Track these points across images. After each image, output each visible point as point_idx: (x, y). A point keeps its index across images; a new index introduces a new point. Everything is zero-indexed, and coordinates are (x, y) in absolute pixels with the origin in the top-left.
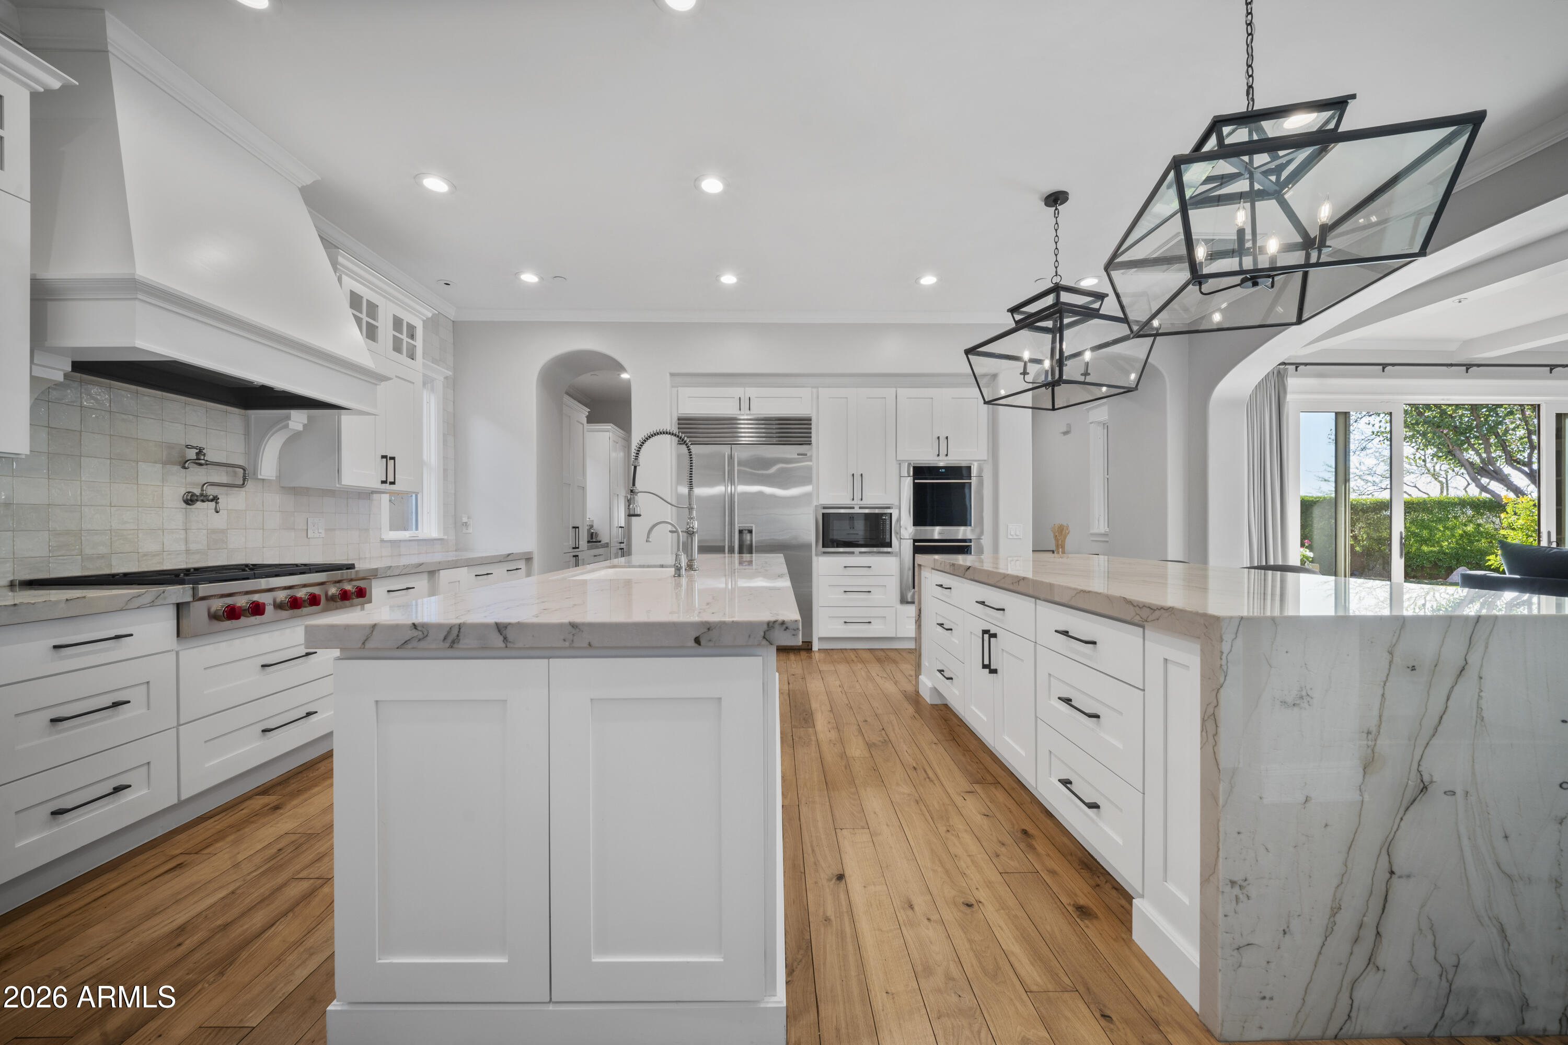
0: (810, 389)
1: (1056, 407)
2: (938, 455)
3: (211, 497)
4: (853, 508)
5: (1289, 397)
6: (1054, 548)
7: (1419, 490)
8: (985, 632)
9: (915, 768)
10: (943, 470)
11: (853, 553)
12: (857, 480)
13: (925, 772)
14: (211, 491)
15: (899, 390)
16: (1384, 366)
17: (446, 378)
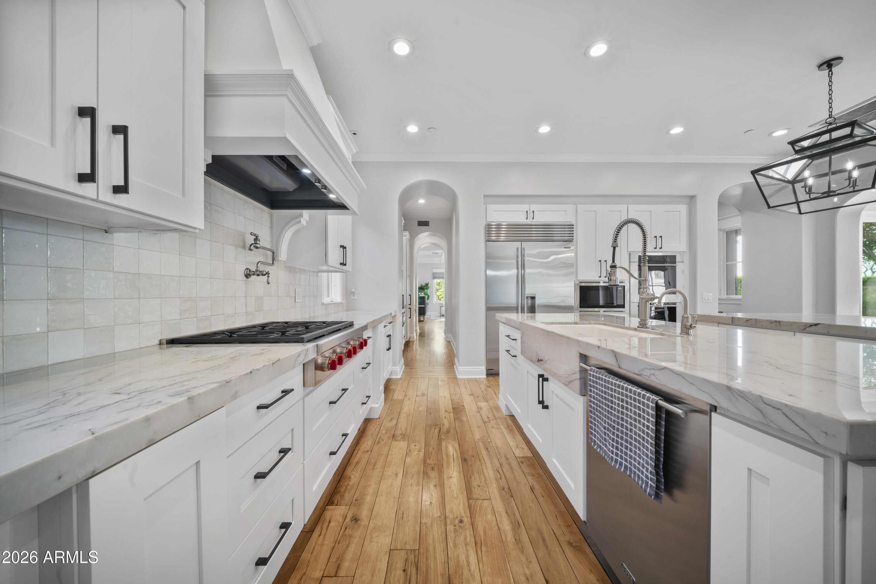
0: (571, 205)
2: (655, 248)
3: (265, 273)
4: (599, 282)
11: (599, 311)
12: (603, 265)
14: (261, 268)
15: (630, 206)
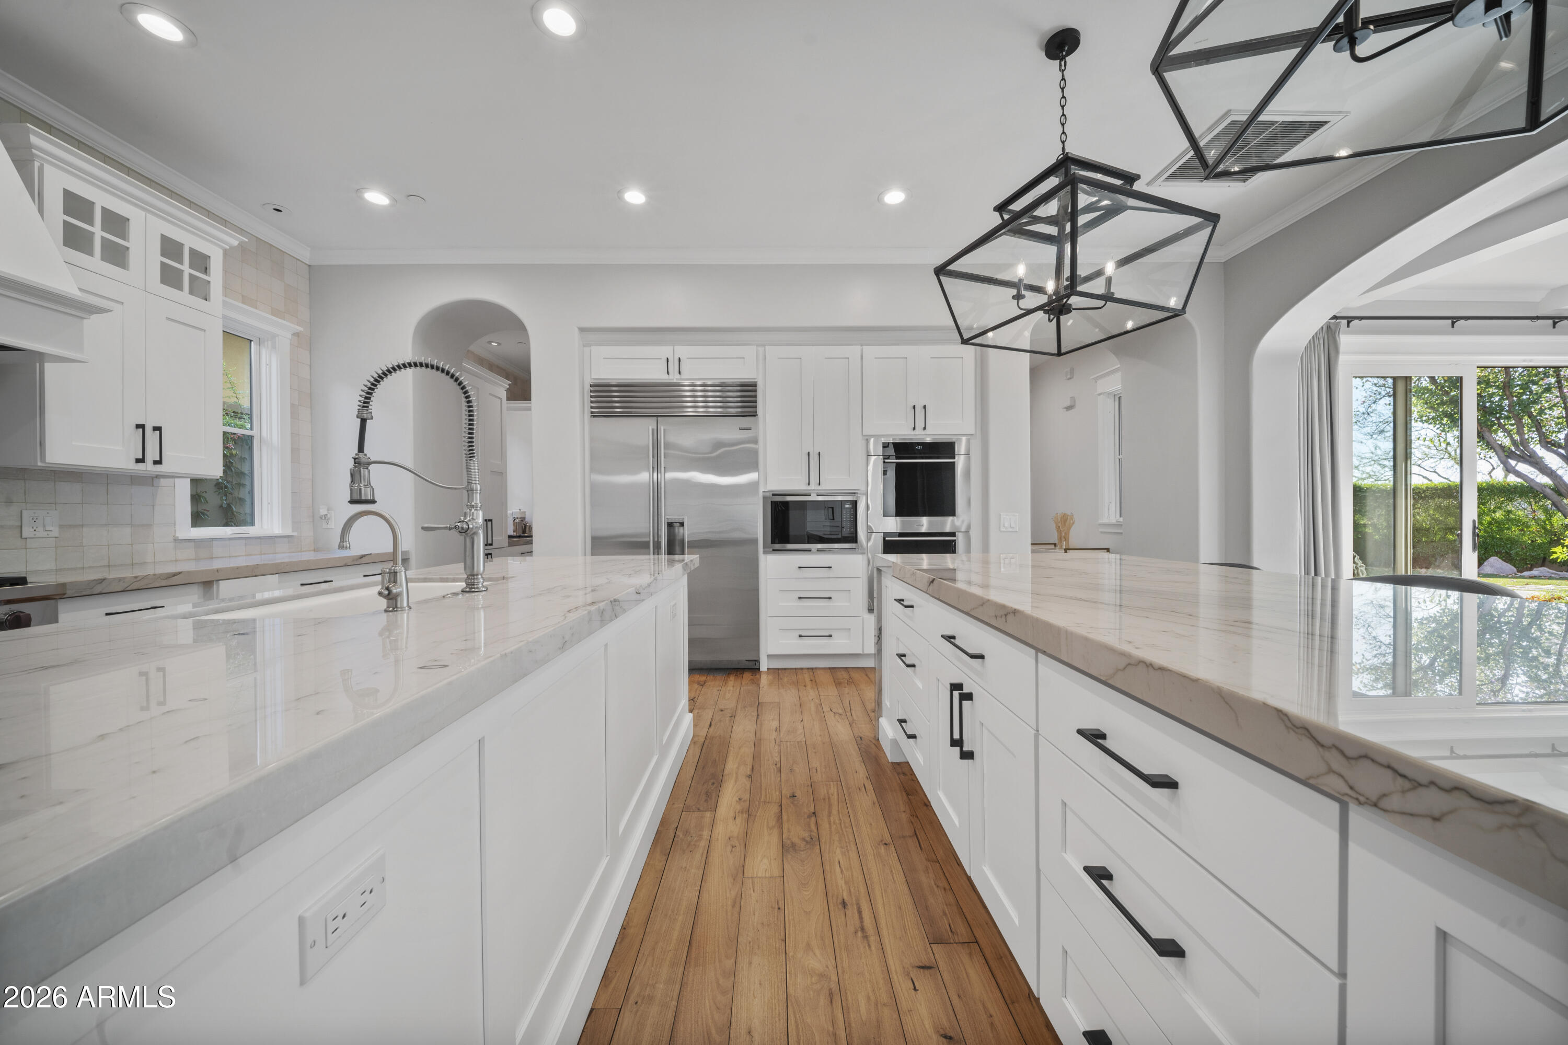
0: (755, 347)
1: (1063, 351)
2: (914, 429)
4: (809, 494)
5: (1342, 358)
6: (1056, 541)
7: (1439, 475)
8: (956, 687)
9: (844, 904)
10: (920, 447)
11: (810, 550)
12: (814, 461)
13: (860, 912)
15: (864, 347)
16: (1454, 320)
17: (297, 335)
